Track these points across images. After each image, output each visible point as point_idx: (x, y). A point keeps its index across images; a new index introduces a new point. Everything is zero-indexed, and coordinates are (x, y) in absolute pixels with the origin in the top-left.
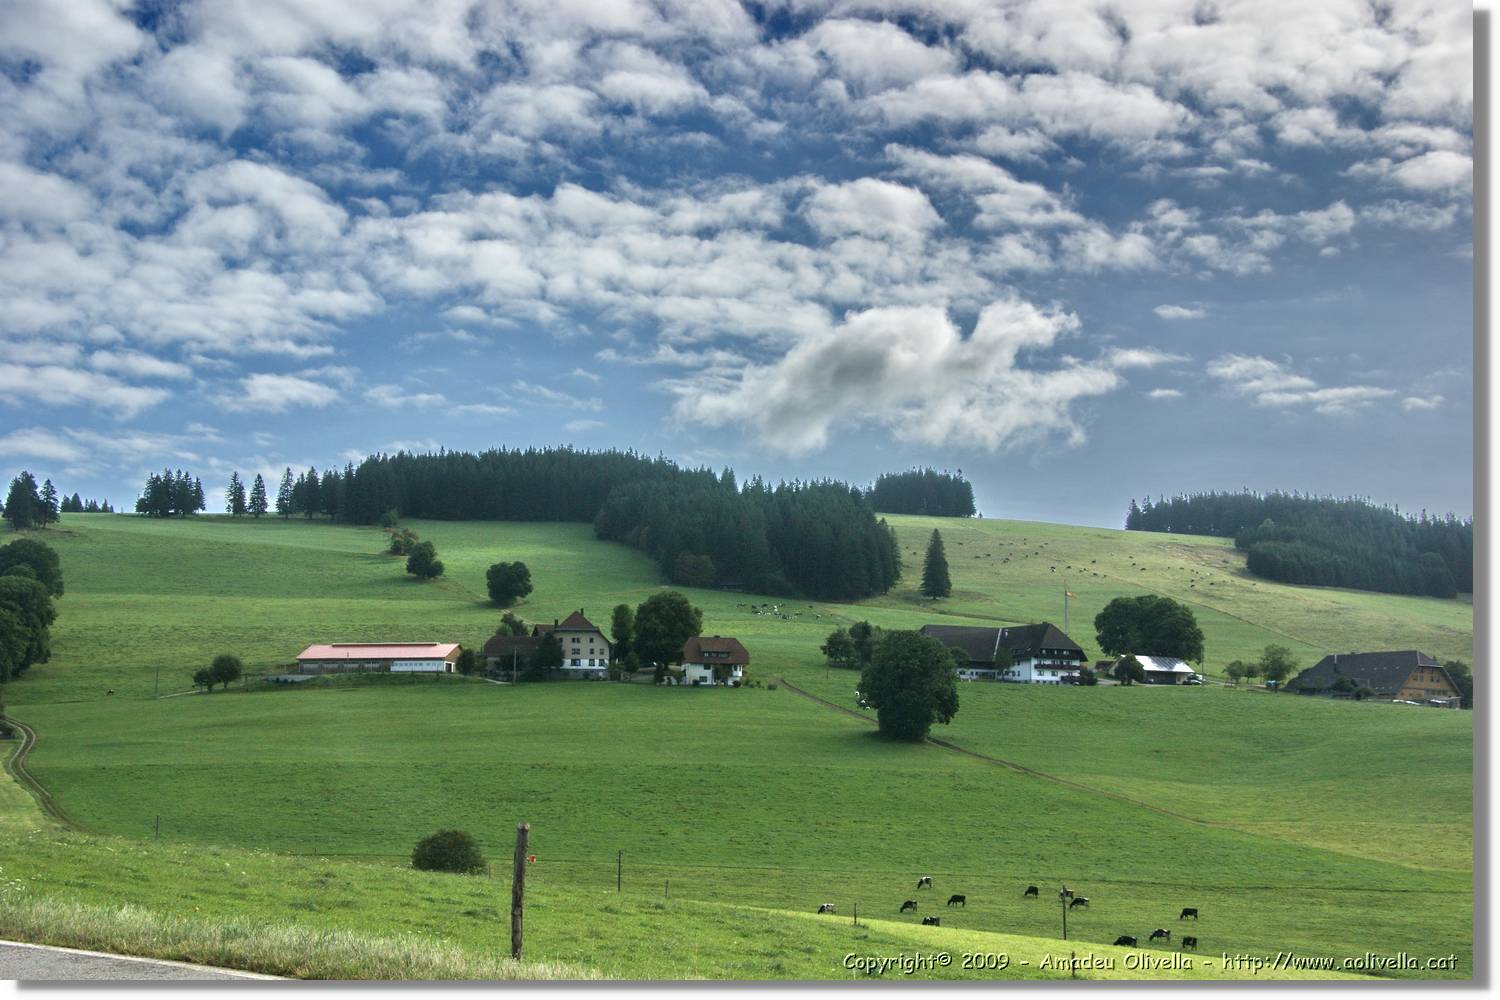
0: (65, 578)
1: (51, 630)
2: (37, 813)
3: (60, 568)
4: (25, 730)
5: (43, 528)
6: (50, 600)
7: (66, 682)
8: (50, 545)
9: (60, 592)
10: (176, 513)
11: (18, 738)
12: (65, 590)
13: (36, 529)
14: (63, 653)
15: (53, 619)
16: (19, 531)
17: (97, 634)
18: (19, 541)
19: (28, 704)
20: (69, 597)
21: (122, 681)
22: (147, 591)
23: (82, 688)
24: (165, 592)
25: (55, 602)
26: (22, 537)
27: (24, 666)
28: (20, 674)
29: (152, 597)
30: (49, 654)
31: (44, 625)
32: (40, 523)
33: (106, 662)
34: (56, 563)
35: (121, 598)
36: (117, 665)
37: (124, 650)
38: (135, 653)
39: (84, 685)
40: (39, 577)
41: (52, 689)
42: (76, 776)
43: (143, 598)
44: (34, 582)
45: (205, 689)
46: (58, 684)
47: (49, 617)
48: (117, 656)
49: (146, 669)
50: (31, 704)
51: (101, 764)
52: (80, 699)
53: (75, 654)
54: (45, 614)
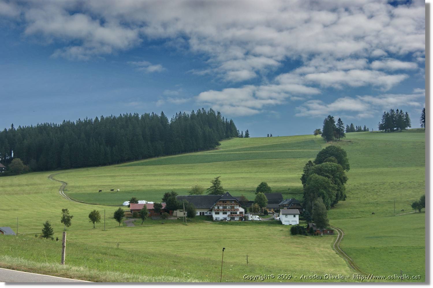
0: (350, 162)
1: (346, 185)
2: (347, 267)
3: (347, 158)
4: (339, 231)
5: (339, 140)
6: (344, 173)
7: (355, 209)
8: (342, 148)
9: (348, 168)
10: (397, 130)
11: (336, 234)
12: (350, 167)
13: (336, 141)
14: (352, 196)
15: (346, 181)
16: (329, 142)
17: (366, 187)
18: (329, 147)
19: (339, 219)
20: (352, 171)
21: (378, 208)
22: (387, 166)
23: (361, 211)
24: (394, 167)
25: (347, 173)
26: (330, 145)
27: (335, 202)
28: (334, 206)
29: (389, 169)
30: (346, 197)
31: (342, 184)
32: (337, 138)
33: (371, 199)
34: (345, 156)
35: (376, 170)
36: (376, 200)
37: (378, 194)
38: (383, 195)
39: (362, 210)
40: (339, 162)
41: (348, 212)
42: (362, 252)
43: (385, 169)
44: (337, 164)
45: (418, 211)
46: (351, 210)
47: (344, 180)
48: (375, 197)
49: (389, 202)
50: (340, 219)
51: (373, 246)
52: (361, 216)
53: (357, 196)
54: (342, 179)
